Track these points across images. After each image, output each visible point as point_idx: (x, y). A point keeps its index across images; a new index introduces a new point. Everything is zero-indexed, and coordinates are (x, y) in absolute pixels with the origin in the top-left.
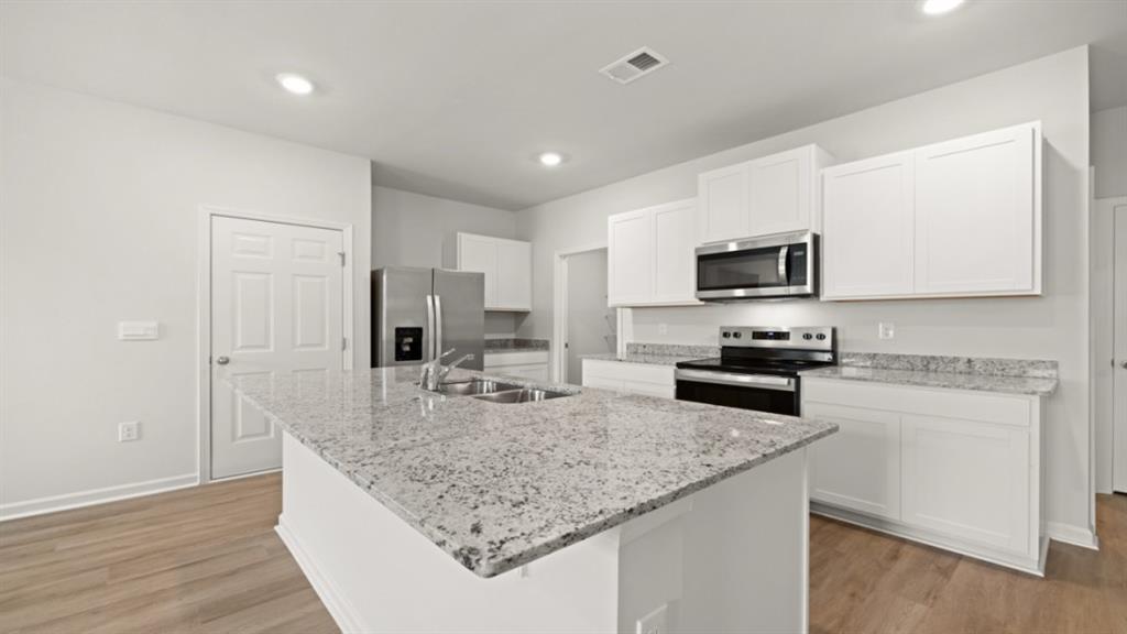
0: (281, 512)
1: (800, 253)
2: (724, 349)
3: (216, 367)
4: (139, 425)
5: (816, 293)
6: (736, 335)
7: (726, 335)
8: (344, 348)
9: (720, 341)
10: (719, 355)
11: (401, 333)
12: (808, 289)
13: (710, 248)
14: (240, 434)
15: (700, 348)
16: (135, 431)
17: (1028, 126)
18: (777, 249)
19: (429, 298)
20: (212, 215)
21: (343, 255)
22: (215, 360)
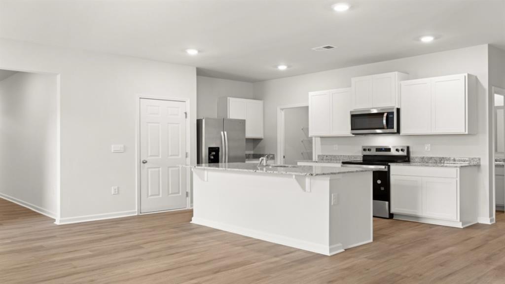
0: (192, 216)
1: (392, 116)
2: (364, 156)
3: (142, 164)
4: (118, 188)
5: (398, 131)
6: (369, 150)
7: (364, 150)
8: (186, 157)
9: (362, 153)
10: (362, 159)
11: (211, 150)
12: (395, 130)
13: (356, 111)
14: (150, 194)
15: (353, 156)
16: (117, 190)
17: (463, 75)
18: (383, 114)
19: (222, 133)
20: (140, 98)
21: (186, 113)
22: (142, 161)
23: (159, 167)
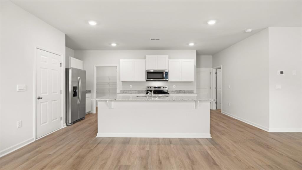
4: (21, 122)
7: (148, 88)
8: (61, 93)
11: (74, 88)
12: (168, 79)
13: (149, 71)
14: (42, 123)
18: (163, 72)
20: (37, 48)
21: (61, 63)
22: (37, 98)
23: (47, 102)
